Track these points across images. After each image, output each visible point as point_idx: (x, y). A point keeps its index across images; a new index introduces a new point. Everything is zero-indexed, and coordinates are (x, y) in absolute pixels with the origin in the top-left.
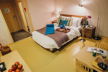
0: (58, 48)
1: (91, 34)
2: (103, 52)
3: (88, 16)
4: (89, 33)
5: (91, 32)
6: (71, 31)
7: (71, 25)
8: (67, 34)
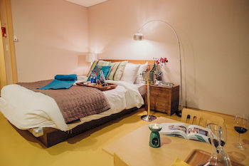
0: (64, 127)
1: (170, 101)
2: (206, 134)
3: (162, 59)
4: (165, 97)
5: (170, 95)
6: (117, 88)
7: (119, 76)
8: (104, 92)
